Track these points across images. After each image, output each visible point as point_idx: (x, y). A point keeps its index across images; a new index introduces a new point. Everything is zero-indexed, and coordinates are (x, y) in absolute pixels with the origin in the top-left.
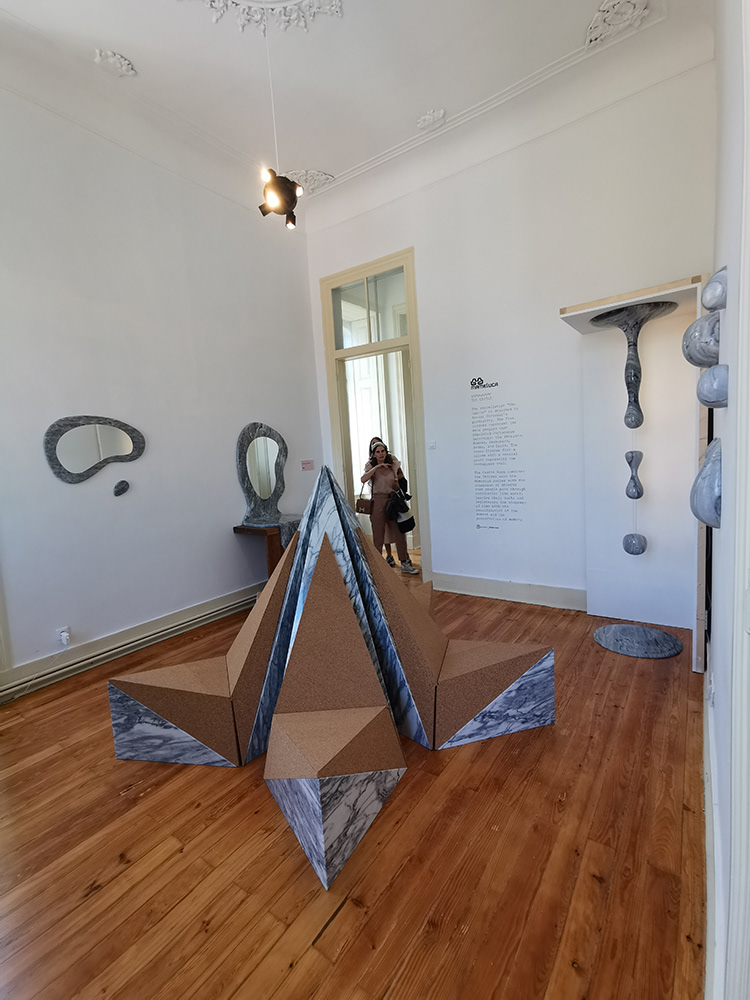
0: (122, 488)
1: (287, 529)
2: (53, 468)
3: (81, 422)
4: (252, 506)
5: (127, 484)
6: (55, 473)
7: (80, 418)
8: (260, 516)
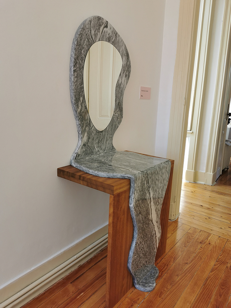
1: (139, 183)
4: (85, 139)
8: (92, 153)
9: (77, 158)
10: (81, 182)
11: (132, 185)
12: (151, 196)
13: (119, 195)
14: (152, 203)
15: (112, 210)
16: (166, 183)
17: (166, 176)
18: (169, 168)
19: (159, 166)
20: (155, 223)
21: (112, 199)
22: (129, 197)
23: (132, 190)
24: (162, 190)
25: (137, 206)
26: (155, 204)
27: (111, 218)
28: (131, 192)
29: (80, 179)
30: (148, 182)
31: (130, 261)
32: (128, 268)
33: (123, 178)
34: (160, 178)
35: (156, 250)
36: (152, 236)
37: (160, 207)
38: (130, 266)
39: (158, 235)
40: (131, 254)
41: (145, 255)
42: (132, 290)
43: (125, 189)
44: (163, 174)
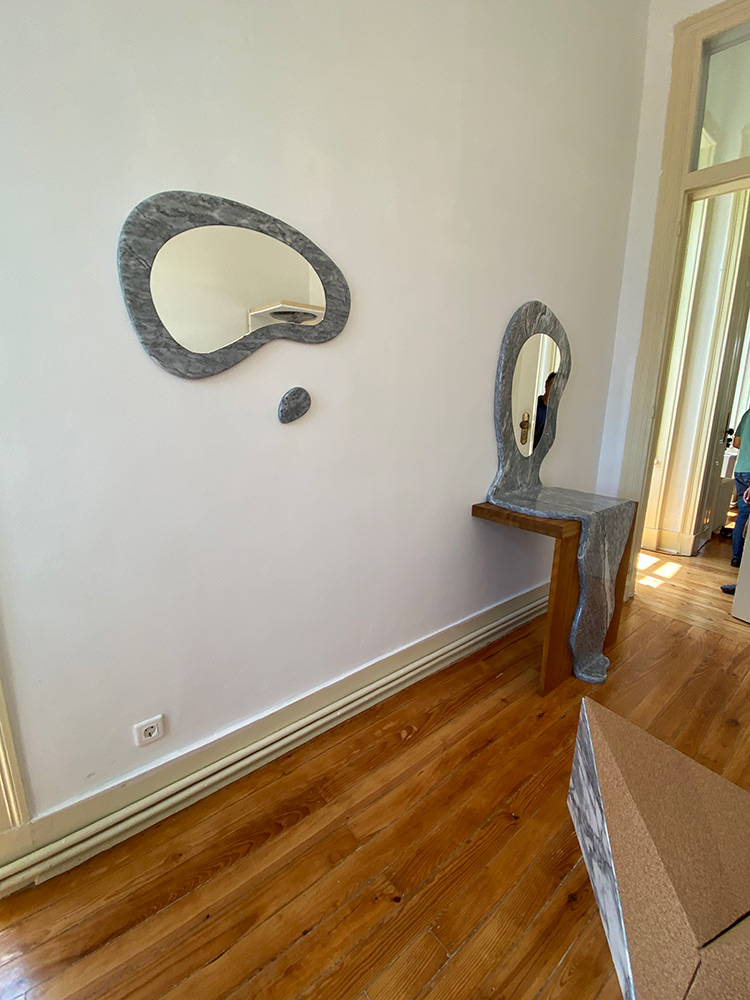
0: (295, 406)
2: (140, 328)
3: (215, 215)
5: (307, 398)
6: (145, 343)
7: (213, 202)
8: (513, 488)
9: (497, 492)
10: (511, 523)
11: (583, 528)
12: (606, 548)
13: (567, 540)
14: (606, 559)
15: (558, 559)
16: (626, 533)
17: (627, 524)
18: (631, 513)
19: (619, 507)
20: (607, 590)
21: (559, 544)
22: (578, 546)
23: (582, 536)
24: (621, 543)
25: (588, 558)
26: (610, 563)
27: (556, 570)
28: (582, 539)
29: (508, 518)
30: (603, 529)
31: (574, 634)
32: (569, 645)
33: (571, 520)
34: (620, 525)
35: (605, 632)
36: (603, 608)
37: (616, 568)
38: (573, 642)
39: (610, 610)
40: (575, 625)
41: (591, 632)
42: (570, 679)
43: (574, 533)
44: (623, 520)
